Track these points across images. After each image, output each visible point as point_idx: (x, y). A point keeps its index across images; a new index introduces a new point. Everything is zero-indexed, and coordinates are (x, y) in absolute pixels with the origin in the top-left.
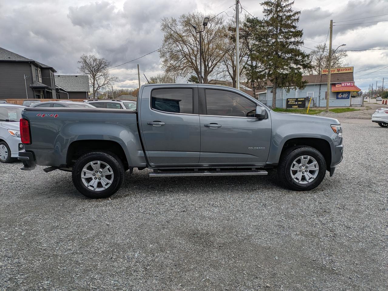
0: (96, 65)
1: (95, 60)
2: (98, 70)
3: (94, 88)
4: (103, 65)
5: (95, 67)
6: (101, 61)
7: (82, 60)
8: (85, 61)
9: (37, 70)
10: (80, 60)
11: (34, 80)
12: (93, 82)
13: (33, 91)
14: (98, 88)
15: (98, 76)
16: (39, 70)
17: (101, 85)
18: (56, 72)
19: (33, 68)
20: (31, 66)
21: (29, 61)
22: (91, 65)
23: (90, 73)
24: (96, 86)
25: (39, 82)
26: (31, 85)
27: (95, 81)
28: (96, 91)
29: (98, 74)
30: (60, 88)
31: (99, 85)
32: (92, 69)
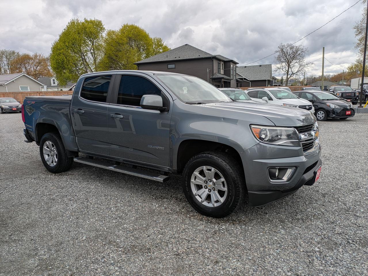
0: (292, 53)
1: (292, 48)
2: (294, 58)
3: (288, 75)
4: (299, 52)
5: (291, 55)
6: (298, 48)
7: (279, 50)
8: (282, 50)
9: (220, 64)
10: (277, 50)
11: (214, 72)
12: (287, 70)
13: (213, 82)
14: (292, 75)
15: (293, 63)
16: (222, 63)
17: (295, 72)
18: (238, 64)
19: (215, 63)
20: (213, 61)
21: (212, 57)
22: (287, 53)
23: (285, 61)
24: (290, 73)
25: (221, 74)
26: (211, 77)
27: (290, 69)
28: (289, 78)
29: (294, 61)
30: (244, 77)
31: (292, 73)
32: (288, 58)
